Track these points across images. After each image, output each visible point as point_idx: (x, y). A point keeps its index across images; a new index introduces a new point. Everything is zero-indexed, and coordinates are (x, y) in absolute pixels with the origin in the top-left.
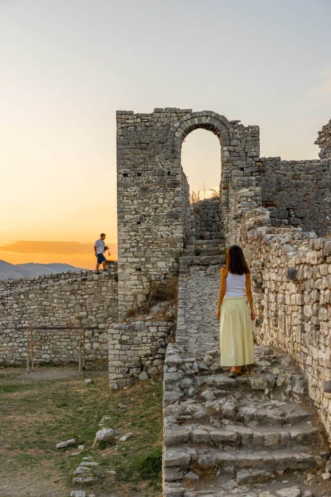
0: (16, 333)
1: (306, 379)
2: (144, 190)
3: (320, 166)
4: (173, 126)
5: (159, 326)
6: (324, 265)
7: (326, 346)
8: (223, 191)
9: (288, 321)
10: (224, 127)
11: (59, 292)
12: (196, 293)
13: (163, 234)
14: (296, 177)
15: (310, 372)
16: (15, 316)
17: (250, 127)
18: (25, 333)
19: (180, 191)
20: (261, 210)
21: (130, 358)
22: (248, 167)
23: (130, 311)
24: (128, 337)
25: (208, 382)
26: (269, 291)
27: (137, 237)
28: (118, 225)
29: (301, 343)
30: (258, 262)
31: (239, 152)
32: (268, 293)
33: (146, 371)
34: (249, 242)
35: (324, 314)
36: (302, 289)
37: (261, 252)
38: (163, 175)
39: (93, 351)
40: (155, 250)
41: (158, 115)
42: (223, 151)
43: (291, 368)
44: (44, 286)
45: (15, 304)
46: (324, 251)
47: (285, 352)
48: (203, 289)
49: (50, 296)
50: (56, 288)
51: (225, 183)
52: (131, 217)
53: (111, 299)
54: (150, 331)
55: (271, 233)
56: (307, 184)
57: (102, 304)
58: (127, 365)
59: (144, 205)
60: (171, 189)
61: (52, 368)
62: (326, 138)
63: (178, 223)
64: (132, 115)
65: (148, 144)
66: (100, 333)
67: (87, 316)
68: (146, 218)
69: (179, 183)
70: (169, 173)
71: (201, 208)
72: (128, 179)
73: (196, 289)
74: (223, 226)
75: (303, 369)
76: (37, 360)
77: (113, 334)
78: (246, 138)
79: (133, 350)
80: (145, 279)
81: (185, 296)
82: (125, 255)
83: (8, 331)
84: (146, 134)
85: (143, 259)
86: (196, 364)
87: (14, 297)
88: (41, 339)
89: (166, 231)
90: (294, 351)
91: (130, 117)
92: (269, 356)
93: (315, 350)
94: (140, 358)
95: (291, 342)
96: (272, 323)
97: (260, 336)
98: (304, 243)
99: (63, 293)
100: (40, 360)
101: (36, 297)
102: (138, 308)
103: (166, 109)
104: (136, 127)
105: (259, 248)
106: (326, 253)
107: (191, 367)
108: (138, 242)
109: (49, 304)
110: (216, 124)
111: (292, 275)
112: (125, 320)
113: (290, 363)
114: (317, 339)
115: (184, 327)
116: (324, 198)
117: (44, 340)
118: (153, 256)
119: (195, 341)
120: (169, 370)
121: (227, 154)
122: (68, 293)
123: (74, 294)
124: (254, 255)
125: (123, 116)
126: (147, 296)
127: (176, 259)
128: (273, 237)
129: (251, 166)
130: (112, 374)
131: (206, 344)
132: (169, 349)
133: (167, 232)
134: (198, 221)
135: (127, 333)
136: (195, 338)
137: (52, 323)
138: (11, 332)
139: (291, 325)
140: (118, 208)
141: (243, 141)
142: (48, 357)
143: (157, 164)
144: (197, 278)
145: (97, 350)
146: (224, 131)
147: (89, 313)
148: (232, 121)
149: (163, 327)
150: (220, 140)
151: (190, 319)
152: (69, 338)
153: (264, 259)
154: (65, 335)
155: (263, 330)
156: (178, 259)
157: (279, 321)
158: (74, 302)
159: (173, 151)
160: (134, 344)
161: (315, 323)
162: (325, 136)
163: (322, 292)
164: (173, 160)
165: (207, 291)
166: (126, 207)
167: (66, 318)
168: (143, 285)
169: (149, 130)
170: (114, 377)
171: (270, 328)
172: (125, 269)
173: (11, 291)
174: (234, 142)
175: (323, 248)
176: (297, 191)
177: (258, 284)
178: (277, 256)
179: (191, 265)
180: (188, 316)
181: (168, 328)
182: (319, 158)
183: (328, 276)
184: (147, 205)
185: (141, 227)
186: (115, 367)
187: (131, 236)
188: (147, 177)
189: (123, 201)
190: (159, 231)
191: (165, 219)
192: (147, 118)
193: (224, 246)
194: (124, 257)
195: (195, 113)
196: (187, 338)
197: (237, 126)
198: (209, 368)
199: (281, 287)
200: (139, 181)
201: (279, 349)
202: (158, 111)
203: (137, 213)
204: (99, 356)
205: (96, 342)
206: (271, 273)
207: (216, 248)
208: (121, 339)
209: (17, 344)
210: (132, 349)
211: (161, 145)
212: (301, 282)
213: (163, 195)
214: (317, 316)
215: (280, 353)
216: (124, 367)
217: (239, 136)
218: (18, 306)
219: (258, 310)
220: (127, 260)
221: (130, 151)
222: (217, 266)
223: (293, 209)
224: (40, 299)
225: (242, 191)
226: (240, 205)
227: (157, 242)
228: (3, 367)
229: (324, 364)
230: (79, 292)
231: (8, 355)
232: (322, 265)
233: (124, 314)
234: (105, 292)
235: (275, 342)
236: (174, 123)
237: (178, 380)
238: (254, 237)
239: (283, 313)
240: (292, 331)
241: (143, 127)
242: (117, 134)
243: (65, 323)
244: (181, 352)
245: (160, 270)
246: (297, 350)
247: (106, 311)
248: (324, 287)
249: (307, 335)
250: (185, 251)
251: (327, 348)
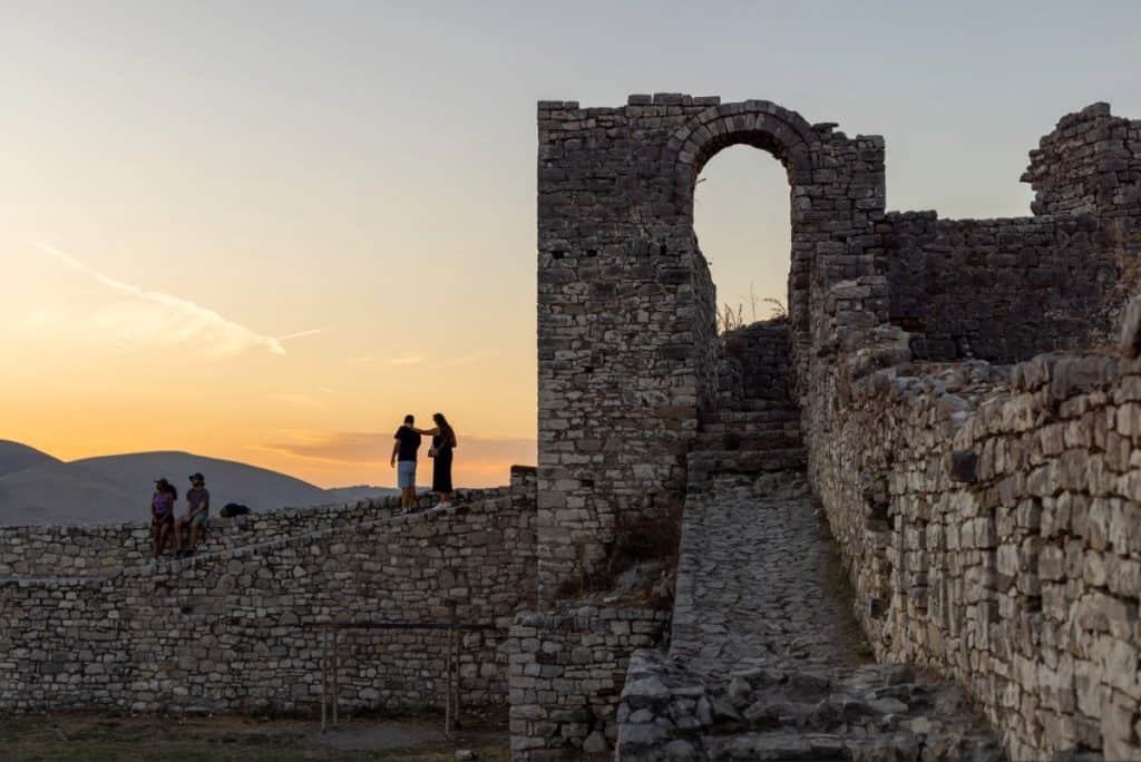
0: (299, 636)
1: (1004, 749)
2: (603, 290)
3: (1035, 233)
4: (673, 136)
5: (634, 620)
6: (1054, 426)
7: (1059, 652)
8: (796, 293)
9: (954, 593)
10: (797, 138)
11: (403, 540)
12: (724, 537)
13: (648, 398)
14: (975, 259)
15: (1014, 729)
16: (297, 596)
17: (860, 139)
18: (321, 638)
19: (690, 292)
20: (886, 330)
21: (561, 699)
22: (857, 235)
23: (566, 583)
24: (558, 647)
25: (736, 750)
26: (906, 521)
27: (583, 405)
28: (540, 373)
29: (989, 650)
30: (877, 453)
31: (833, 200)
32: (903, 527)
33: (602, 731)
34: (856, 406)
35: (1055, 562)
36: (991, 502)
37: (884, 426)
38: (649, 255)
39: (482, 683)
40: (629, 435)
41: (638, 110)
42: (794, 197)
43: (962, 717)
44: (367, 524)
45: (298, 568)
46: (1053, 390)
47: (948, 677)
48: (744, 528)
49: (380, 549)
50: (396, 529)
51: (801, 275)
52: (570, 354)
53: (527, 558)
54: (611, 633)
55: (910, 375)
56: (1002, 276)
57: (506, 571)
58: (554, 714)
59: (603, 327)
60: (668, 289)
61: (382, 722)
62: (1049, 166)
63: (685, 370)
64: (575, 111)
65: (614, 180)
66: (500, 640)
67: (469, 599)
68: (608, 358)
69: (689, 273)
70: (663, 250)
71: (746, 344)
72: (563, 264)
73: (727, 529)
74: (796, 377)
75: (994, 719)
76: (348, 702)
77: (521, 638)
78: (852, 165)
79: (570, 678)
80: (602, 506)
81: (696, 545)
82: (555, 448)
83: (281, 631)
84: (610, 157)
85: (599, 458)
86: (704, 704)
87: (297, 551)
88: (358, 652)
89: (655, 389)
90: (970, 674)
91: (571, 117)
92: (903, 685)
93: (1027, 667)
94: (587, 697)
95: (963, 649)
96: (913, 603)
97: (882, 642)
98: (995, 389)
99: (412, 542)
100: (356, 702)
101: (347, 552)
102: (586, 576)
103: (657, 96)
104: (584, 140)
105: (880, 416)
106: (1058, 392)
107: (693, 712)
108: (586, 417)
109: (379, 568)
110: (778, 132)
111: (965, 469)
112: (552, 605)
113: (959, 705)
114: (1035, 635)
115: (691, 619)
116: (1044, 312)
117: (365, 655)
118: (623, 451)
119: (717, 653)
120: (632, 718)
121: (805, 203)
122: (424, 543)
123: (438, 546)
124: (869, 435)
125: (554, 113)
126: (609, 547)
127: (678, 456)
128: (915, 382)
129: (864, 234)
130: (519, 738)
131: (745, 660)
132: (636, 664)
133: (658, 393)
134: (737, 373)
135: (556, 637)
136: (718, 644)
137: (384, 614)
138: (289, 635)
139: (962, 604)
140: (540, 332)
141: (844, 171)
142: (373, 695)
143: (635, 228)
144: (730, 502)
145: (492, 680)
146: (798, 149)
147: (474, 590)
148: (816, 125)
149: (644, 623)
150: (789, 172)
151: (707, 599)
152: (424, 651)
153: (892, 442)
154: (415, 643)
155: (889, 625)
156: (684, 458)
157: (930, 597)
158: (438, 563)
159: (674, 197)
160: (572, 664)
161: (1027, 590)
162: (1048, 162)
163: (1047, 502)
164: (672, 218)
165: (754, 532)
166: (560, 331)
167: (418, 601)
168: (597, 519)
169: (616, 145)
170: (522, 745)
171: (907, 618)
172: (553, 481)
173: (291, 536)
174: (823, 175)
175: (1051, 379)
176: (978, 292)
177: (876, 506)
178: (924, 426)
179: (717, 473)
180: (701, 591)
181: (656, 624)
182: (1030, 214)
183: (1066, 455)
184: (611, 326)
185: (594, 380)
186: (525, 718)
187: (570, 401)
188: (609, 260)
189: (553, 316)
190: (638, 390)
191: (652, 361)
192: (611, 118)
193: (798, 428)
194: (553, 452)
195: (728, 105)
196: (698, 644)
197: (829, 136)
198: (741, 714)
199: (935, 506)
200: (590, 269)
201: (930, 671)
202: (637, 101)
203: (586, 345)
204: (497, 697)
205: (488, 662)
206: (909, 475)
207: (778, 431)
208: (541, 650)
209: (302, 664)
210: (568, 675)
211: (643, 183)
212: (987, 484)
213: (649, 301)
214: (1035, 572)
215: (935, 680)
216: (548, 719)
217: (834, 161)
218: (305, 573)
219: (877, 577)
220: (560, 459)
221: (570, 197)
222: (780, 474)
223: (968, 337)
224: (357, 556)
225: (839, 286)
226: (834, 320)
227: (634, 415)
228: (266, 718)
229: (1055, 704)
230: (451, 540)
231: (281, 690)
232: (1047, 428)
233: (552, 591)
234: (513, 540)
235: (920, 653)
236: (676, 131)
237: (657, 744)
238: (867, 389)
239: (940, 575)
240: (964, 620)
241: (601, 141)
242: (539, 157)
243: (415, 615)
244: (666, 672)
245: (641, 485)
246: (977, 671)
247: (515, 586)
248: (1054, 487)
249: (1005, 626)
250: (701, 438)
251: (1063, 659)
